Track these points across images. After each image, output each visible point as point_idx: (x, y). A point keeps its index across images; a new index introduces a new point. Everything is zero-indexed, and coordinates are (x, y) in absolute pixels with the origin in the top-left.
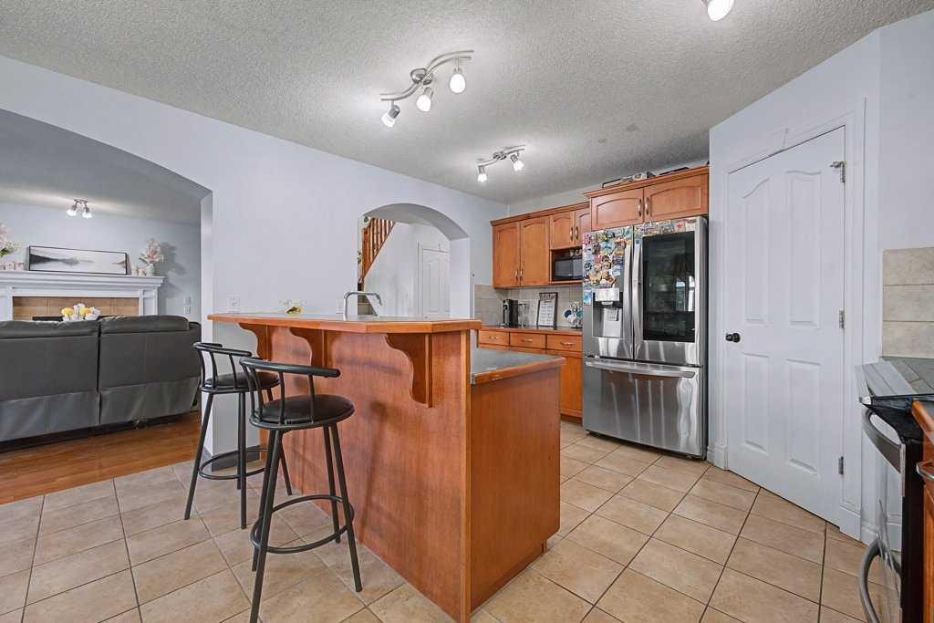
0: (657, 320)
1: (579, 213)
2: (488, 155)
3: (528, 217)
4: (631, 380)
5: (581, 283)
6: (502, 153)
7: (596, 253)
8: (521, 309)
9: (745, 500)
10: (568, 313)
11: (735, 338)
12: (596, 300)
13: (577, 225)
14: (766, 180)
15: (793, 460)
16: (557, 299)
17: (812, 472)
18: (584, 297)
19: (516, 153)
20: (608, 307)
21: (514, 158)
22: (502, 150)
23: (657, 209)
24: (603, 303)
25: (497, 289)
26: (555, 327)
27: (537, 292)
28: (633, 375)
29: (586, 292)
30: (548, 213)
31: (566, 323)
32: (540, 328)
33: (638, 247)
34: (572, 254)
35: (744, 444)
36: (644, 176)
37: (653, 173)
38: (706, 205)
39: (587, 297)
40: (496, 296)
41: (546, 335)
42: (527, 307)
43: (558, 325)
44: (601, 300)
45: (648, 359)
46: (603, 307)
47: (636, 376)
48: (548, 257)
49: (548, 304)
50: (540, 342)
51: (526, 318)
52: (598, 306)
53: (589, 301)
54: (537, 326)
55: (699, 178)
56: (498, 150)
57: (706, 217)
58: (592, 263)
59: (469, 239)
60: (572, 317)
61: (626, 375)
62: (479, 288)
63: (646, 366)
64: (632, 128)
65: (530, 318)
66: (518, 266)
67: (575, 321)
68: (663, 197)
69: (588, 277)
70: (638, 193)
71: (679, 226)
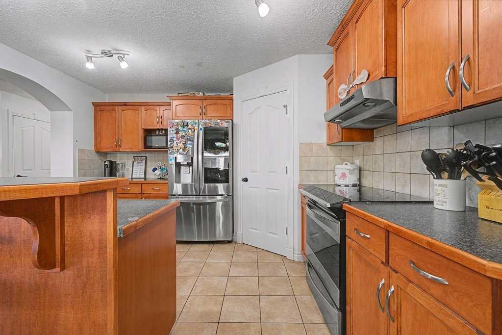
0: (210, 172)
1: (162, 108)
2: (97, 50)
3: (125, 104)
4: (192, 206)
5: (167, 151)
6: (109, 51)
7: (177, 133)
8: (119, 167)
9: (254, 256)
10: (154, 170)
11: (246, 180)
12: (177, 161)
13: (161, 115)
14: (259, 108)
15: (270, 233)
16: (146, 160)
17: (276, 236)
18: (169, 159)
19: (122, 56)
20: (184, 165)
21: (121, 59)
22: (110, 49)
23: (210, 113)
24: (181, 163)
25: (98, 152)
26: (145, 178)
27: (132, 156)
28: (194, 203)
29: (171, 156)
30: (141, 105)
31: (152, 176)
32: (134, 180)
33: (201, 132)
34: (157, 133)
35: (250, 230)
36: (201, 94)
37: (205, 94)
38: (232, 114)
39: (171, 160)
40: (96, 157)
41: (142, 184)
42: (123, 165)
43: (147, 177)
44: (179, 161)
45: (207, 194)
46: (181, 165)
47: (194, 204)
48: (141, 133)
49: (140, 164)
50: (137, 189)
51: (123, 173)
52: (178, 165)
53: (173, 162)
54: (132, 178)
55: (229, 101)
56: (107, 49)
57: (232, 121)
58: (175, 139)
59: (72, 112)
60: (158, 172)
61: (188, 204)
62: (81, 151)
63: (206, 198)
64: (199, 64)
65: (126, 173)
66: (117, 137)
67: (160, 174)
68: (212, 107)
69: (172, 147)
70: (200, 103)
71: (222, 124)
